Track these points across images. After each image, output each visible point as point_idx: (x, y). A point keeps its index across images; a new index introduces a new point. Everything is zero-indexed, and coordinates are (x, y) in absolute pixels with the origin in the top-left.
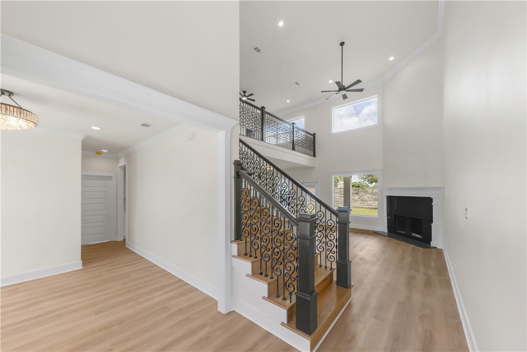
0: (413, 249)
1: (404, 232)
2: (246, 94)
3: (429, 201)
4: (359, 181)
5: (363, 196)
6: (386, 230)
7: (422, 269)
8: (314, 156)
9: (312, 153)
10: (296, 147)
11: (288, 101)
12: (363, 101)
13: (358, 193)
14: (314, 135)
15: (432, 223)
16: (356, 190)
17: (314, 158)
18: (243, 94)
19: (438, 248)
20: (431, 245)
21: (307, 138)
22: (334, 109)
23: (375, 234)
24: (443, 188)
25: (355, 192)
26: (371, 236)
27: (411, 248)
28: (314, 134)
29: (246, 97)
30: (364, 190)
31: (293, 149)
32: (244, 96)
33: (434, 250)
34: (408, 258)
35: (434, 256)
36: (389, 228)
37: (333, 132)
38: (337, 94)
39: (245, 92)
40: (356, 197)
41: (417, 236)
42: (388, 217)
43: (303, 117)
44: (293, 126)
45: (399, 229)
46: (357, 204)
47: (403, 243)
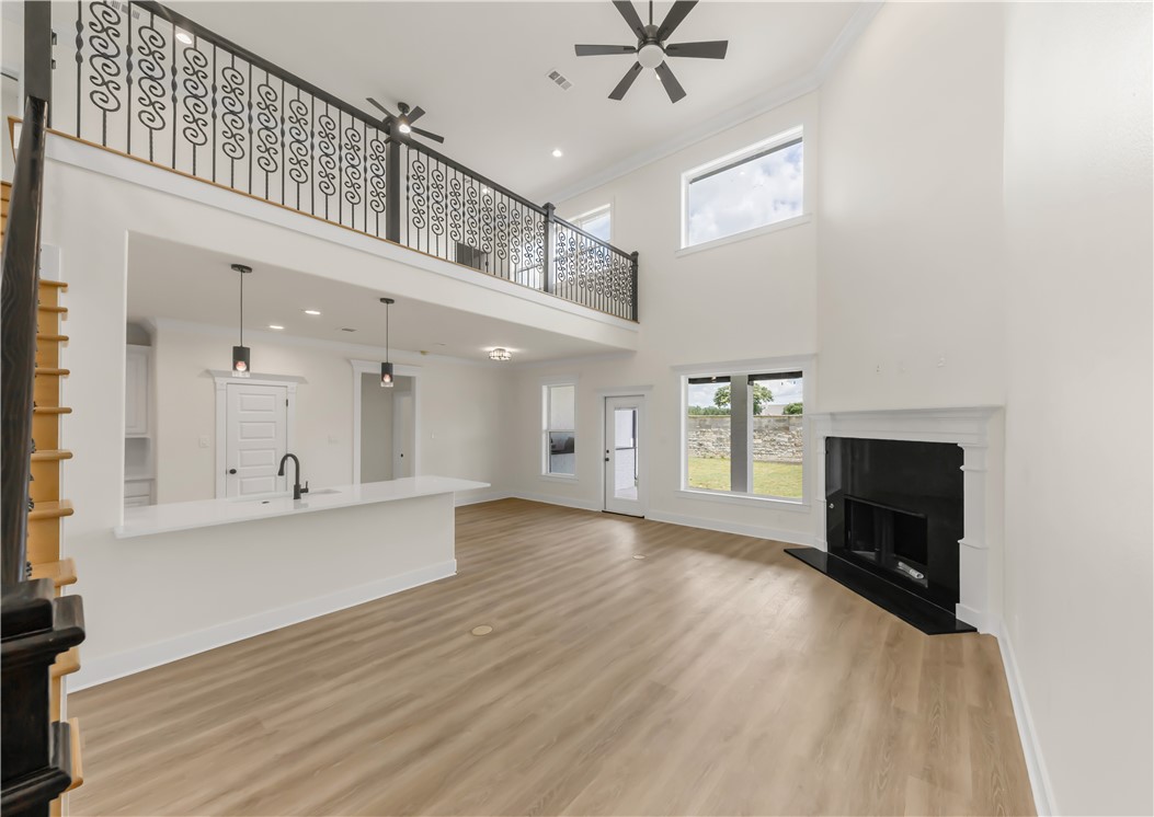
0: (893, 641)
1: (871, 555)
3: (950, 456)
6: (822, 545)
8: (635, 318)
9: (628, 309)
11: (558, 153)
13: (787, 429)
14: (634, 257)
15: (962, 537)
16: (784, 420)
17: (633, 324)
19: (981, 631)
20: (959, 616)
23: (791, 557)
25: (782, 424)
27: (885, 633)
28: (635, 254)
31: (546, 288)
32: (402, 118)
33: (966, 638)
35: (969, 691)
36: (831, 536)
37: (683, 246)
38: (637, 67)
39: (403, 107)
40: (784, 438)
41: (914, 574)
42: (828, 504)
43: (608, 205)
44: (547, 216)
45: (858, 543)
46: (787, 455)
47: (864, 603)
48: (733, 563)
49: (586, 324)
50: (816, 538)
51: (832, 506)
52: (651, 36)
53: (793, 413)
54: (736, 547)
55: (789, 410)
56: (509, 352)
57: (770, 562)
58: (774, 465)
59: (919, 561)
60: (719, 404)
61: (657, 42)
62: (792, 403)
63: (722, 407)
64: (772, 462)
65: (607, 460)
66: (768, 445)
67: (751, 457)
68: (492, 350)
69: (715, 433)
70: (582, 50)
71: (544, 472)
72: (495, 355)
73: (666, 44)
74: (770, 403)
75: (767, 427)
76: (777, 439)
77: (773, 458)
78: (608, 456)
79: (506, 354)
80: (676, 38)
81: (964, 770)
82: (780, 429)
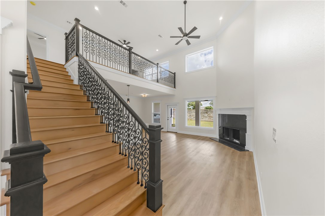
0: (233, 152)
1: (228, 139)
2: (126, 43)
3: (244, 117)
4: (210, 106)
5: (210, 114)
6: (218, 137)
7: (236, 173)
8: (175, 87)
9: (173, 85)
10: (160, 81)
11: (157, 50)
12: (204, 51)
13: (207, 113)
14: (175, 74)
15: (246, 133)
16: (206, 111)
17: (175, 89)
18: (124, 43)
19: (250, 151)
20: (246, 148)
21: (170, 76)
22: (187, 56)
23: (211, 139)
24: (253, 108)
25: (206, 112)
26: (207, 142)
27: (231, 151)
28: (175, 73)
29: (126, 44)
30: (211, 111)
31: (158, 82)
32: (125, 44)
33: (247, 152)
34: (228, 161)
35: (247, 159)
36: (220, 135)
37: (186, 72)
38: (182, 39)
39: (125, 41)
40: (206, 115)
41: (237, 141)
42: (219, 128)
43: (168, 61)
44: (158, 66)
45: (226, 136)
46: (207, 119)
47: (227, 147)
48: (199, 140)
49: (164, 89)
50: (217, 136)
51: (220, 129)
52: (186, 35)
53: (207, 109)
54: (199, 138)
55: (206, 108)
56: (146, 95)
57: (207, 140)
58: (204, 122)
59: (238, 139)
60: (188, 106)
61: (187, 36)
62: (207, 106)
63: (189, 107)
64: (203, 121)
65: (168, 120)
66: (202, 117)
67: (200, 120)
68: (143, 95)
69: (189, 114)
70: (171, 37)
71: (152, 123)
72: (143, 96)
73: (188, 36)
74: (202, 106)
75: (202, 112)
76: (205, 115)
77: (203, 120)
78: (168, 119)
79: (146, 96)
80: (190, 35)
81: (245, 168)
82: (205, 113)
